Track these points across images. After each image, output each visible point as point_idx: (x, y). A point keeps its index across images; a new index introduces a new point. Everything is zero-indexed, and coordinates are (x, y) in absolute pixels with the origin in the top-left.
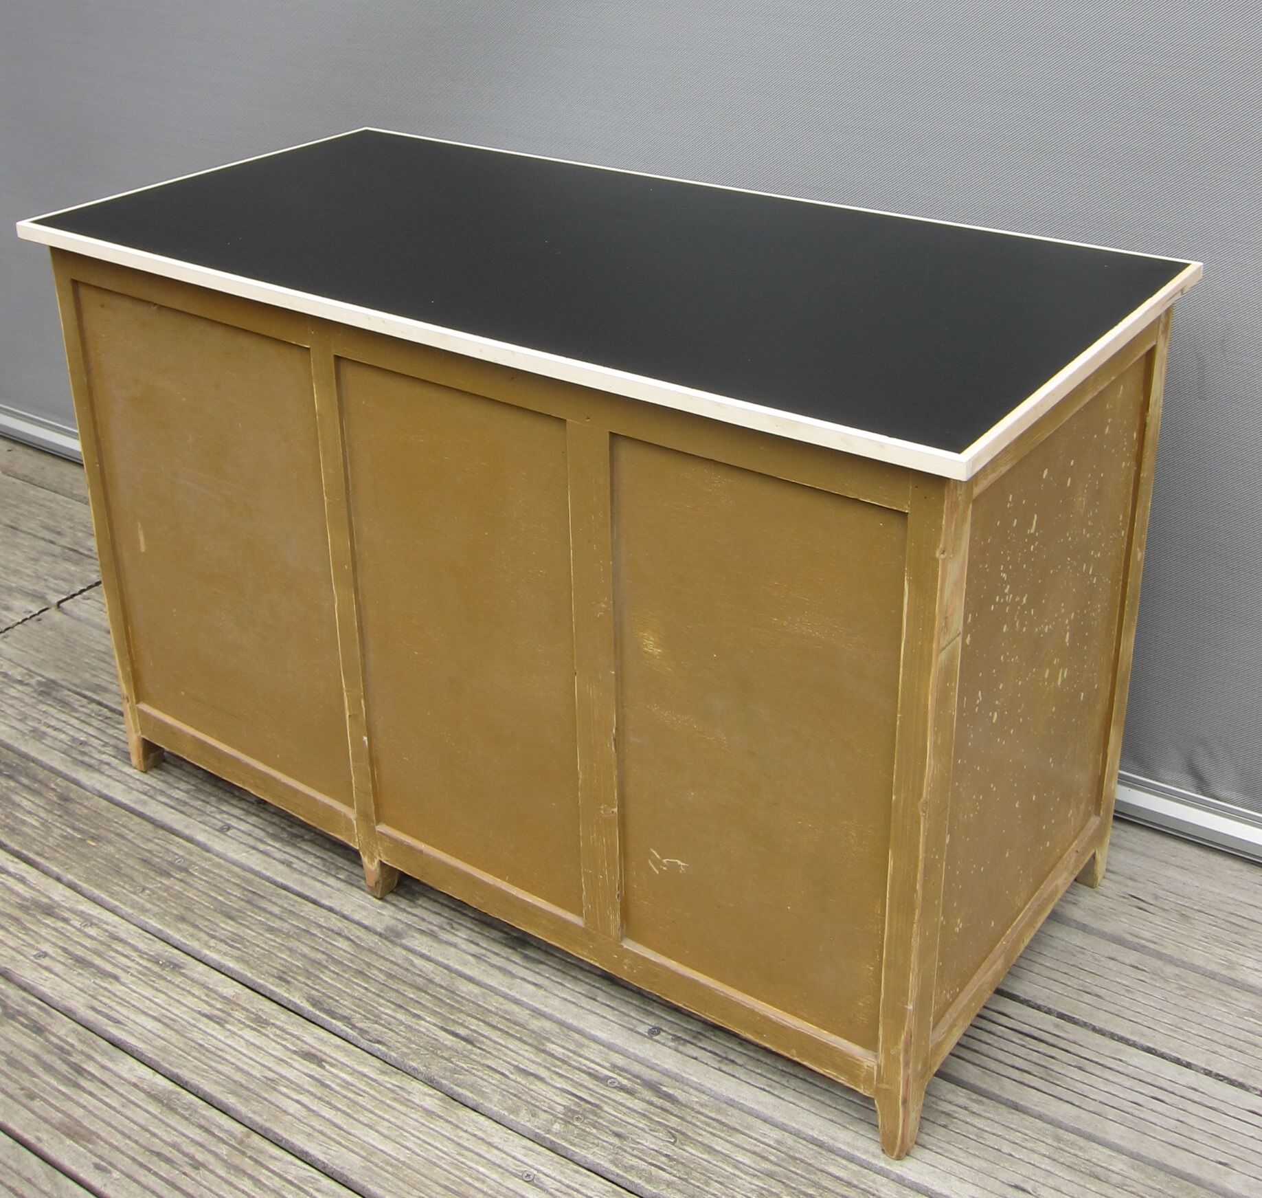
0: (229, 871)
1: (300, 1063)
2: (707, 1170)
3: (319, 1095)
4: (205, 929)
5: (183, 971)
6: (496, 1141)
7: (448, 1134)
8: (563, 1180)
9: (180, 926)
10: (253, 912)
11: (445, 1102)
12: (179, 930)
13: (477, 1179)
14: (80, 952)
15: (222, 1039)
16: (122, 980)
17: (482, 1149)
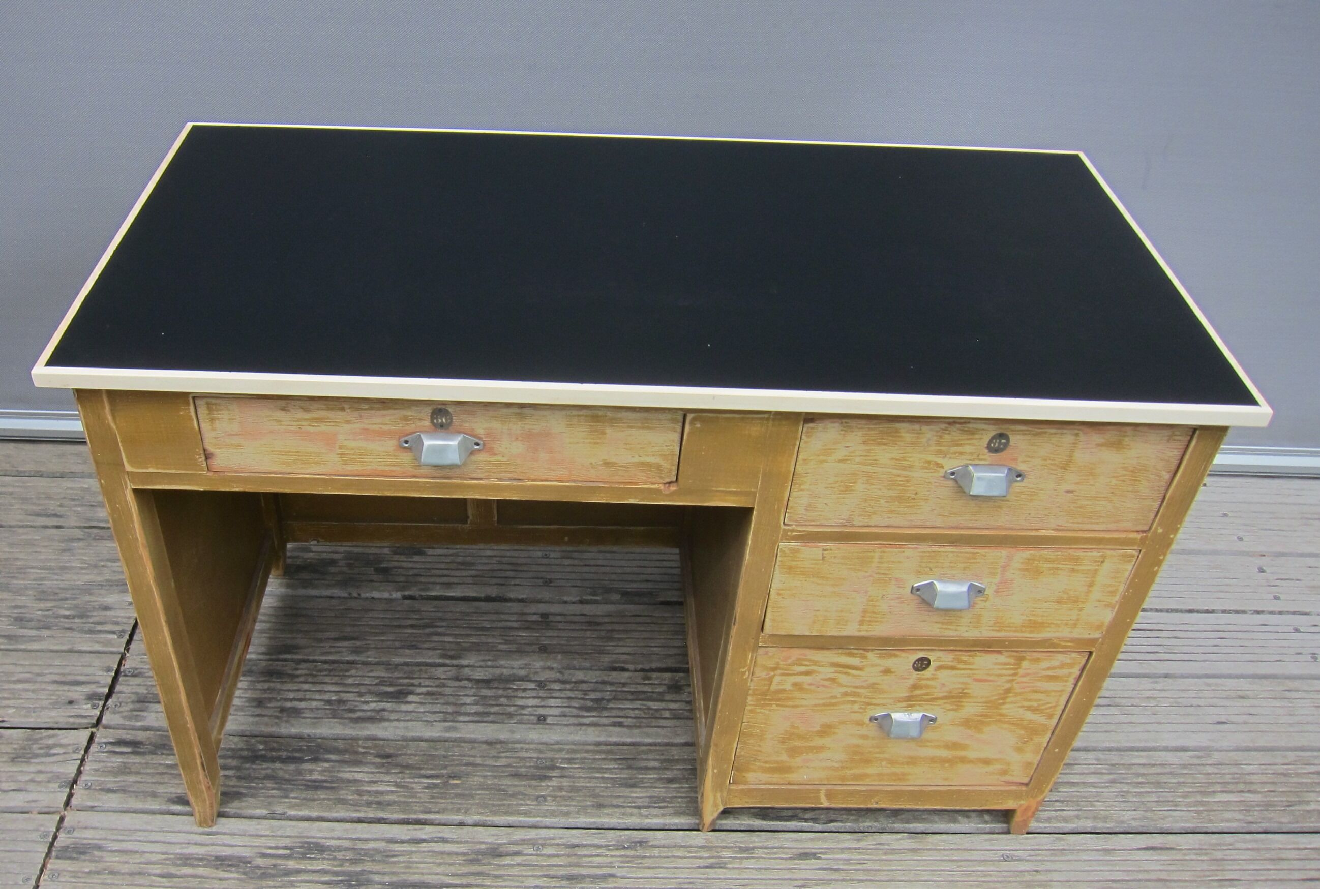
0: (587, 752)
1: (804, 864)
2: (1084, 797)
3: (841, 878)
4: (625, 804)
5: (650, 844)
6: (966, 846)
7: (938, 858)
8: (1026, 848)
9: (606, 811)
10: (642, 774)
11: (913, 838)
12: (610, 815)
13: (985, 876)
14: (562, 872)
15: (738, 877)
16: (619, 875)
17: (966, 856)
